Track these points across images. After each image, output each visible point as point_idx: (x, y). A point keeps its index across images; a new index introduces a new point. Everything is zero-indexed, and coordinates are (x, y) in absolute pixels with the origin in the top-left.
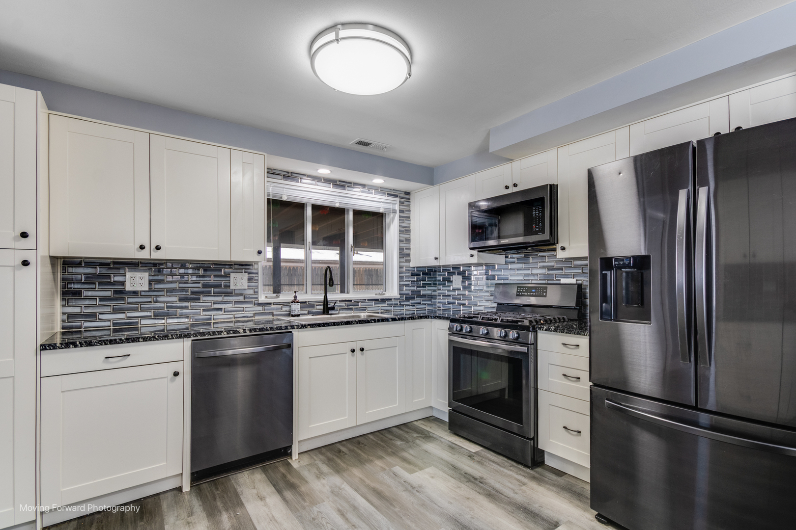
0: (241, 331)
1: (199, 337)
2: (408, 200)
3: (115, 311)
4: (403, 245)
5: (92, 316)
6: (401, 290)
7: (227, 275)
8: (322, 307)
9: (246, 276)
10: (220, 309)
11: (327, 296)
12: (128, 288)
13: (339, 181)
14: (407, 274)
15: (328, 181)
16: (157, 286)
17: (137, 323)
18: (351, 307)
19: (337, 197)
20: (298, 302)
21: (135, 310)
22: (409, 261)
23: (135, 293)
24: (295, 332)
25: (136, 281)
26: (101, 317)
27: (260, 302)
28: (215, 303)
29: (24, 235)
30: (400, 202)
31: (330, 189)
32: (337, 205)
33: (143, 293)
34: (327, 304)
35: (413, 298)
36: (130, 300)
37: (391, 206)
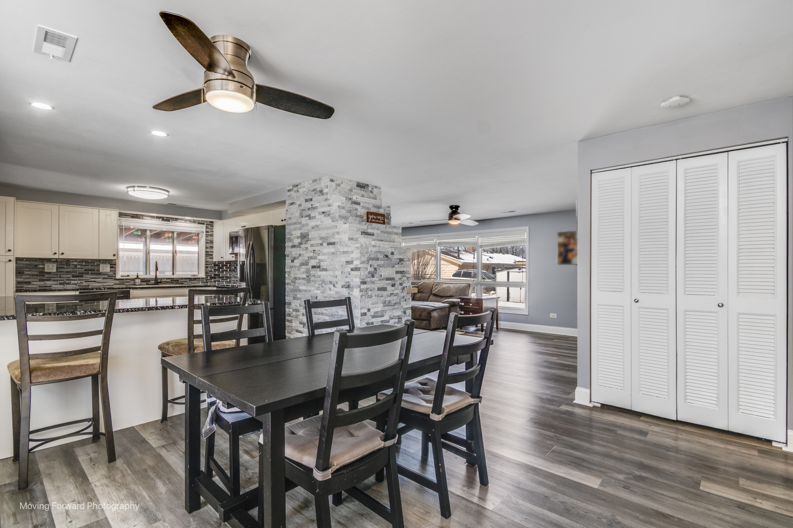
2: (212, 226)
4: (207, 250)
5: (29, 283)
6: (206, 273)
7: (99, 265)
8: (154, 281)
9: (109, 265)
10: (95, 281)
11: (157, 276)
12: (46, 270)
13: (166, 218)
14: (211, 266)
15: (158, 217)
16: (61, 270)
17: (50, 286)
19: (165, 226)
20: (139, 278)
21: (49, 280)
22: (212, 258)
23: (50, 273)
24: (132, 291)
25: (50, 268)
26: (33, 283)
28: (91, 278)
29: (10, 251)
30: (206, 227)
31: (160, 222)
33: (54, 273)
34: (157, 280)
35: (216, 278)
36: (47, 276)
37: (200, 230)
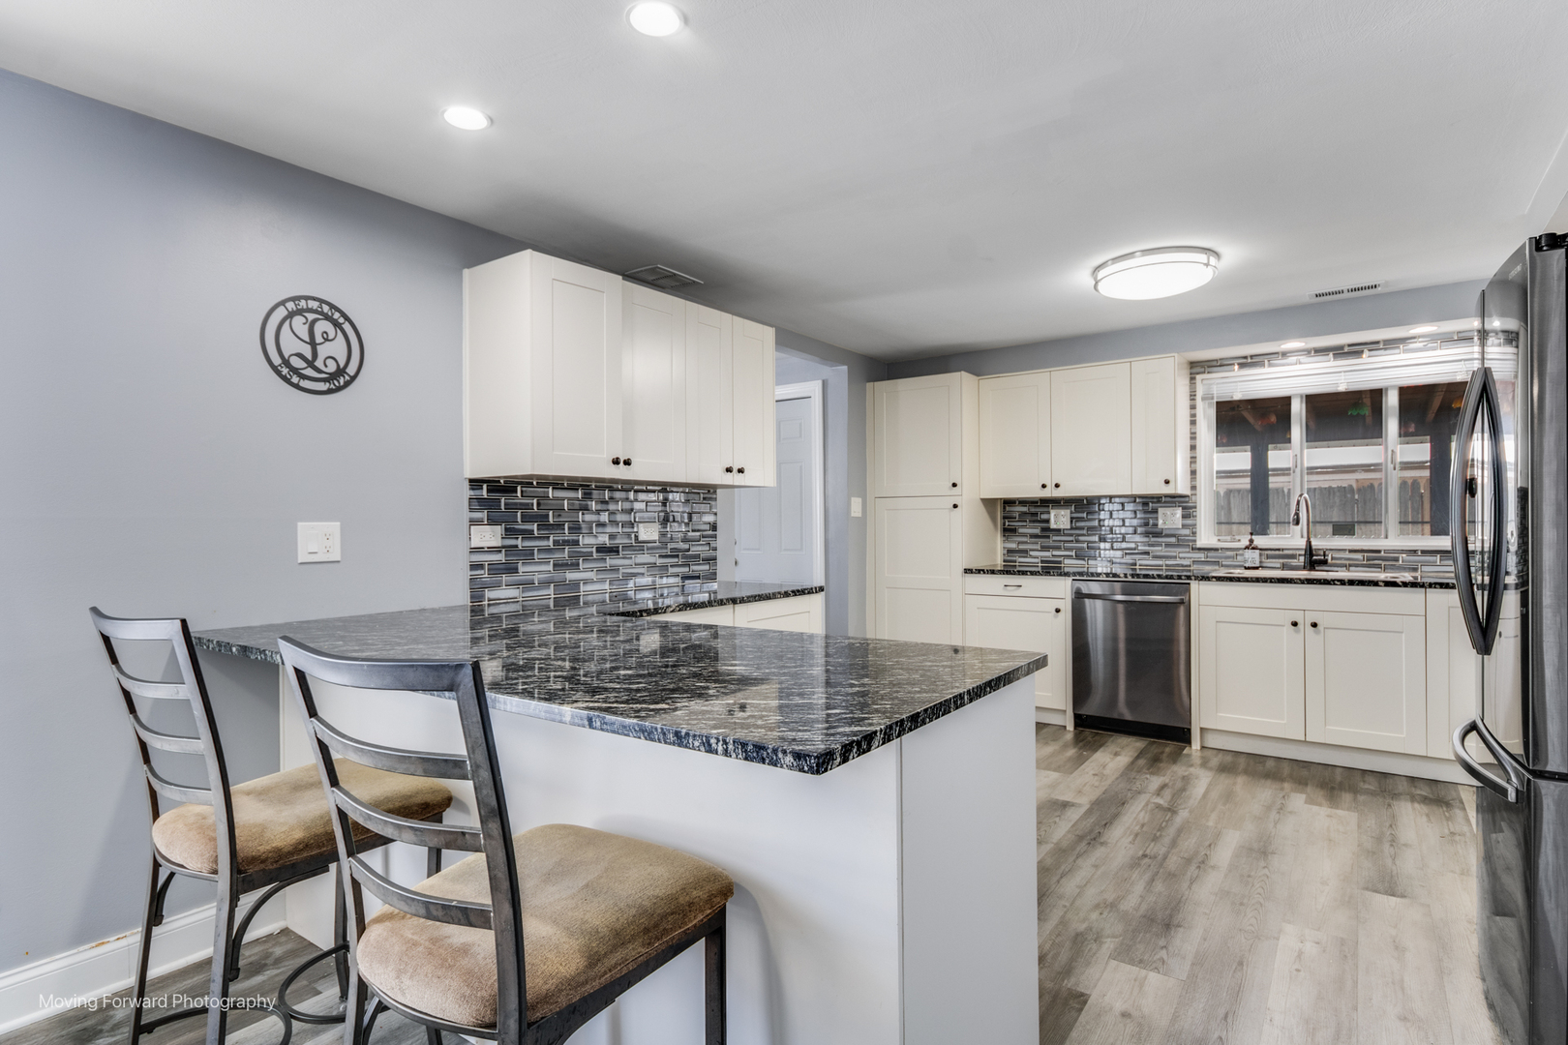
1: (1078, 578)
3: (1044, 548)
5: (1025, 553)
7: (1155, 511)
9: (1179, 512)
10: (1147, 553)
11: (1310, 542)
12: (1053, 526)
15: (1323, 351)
16: (1079, 524)
17: (1060, 562)
19: (1343, 374)
21: (1058, 548)
23: (1058, 531)
24: (1194, 585)
25: (1060, 519)
26: (1032, 553)
27: (1198, 546)
31: (1329, 363)
32: (1342, 388)
33: (1066, 532)
36: (1055, 538)
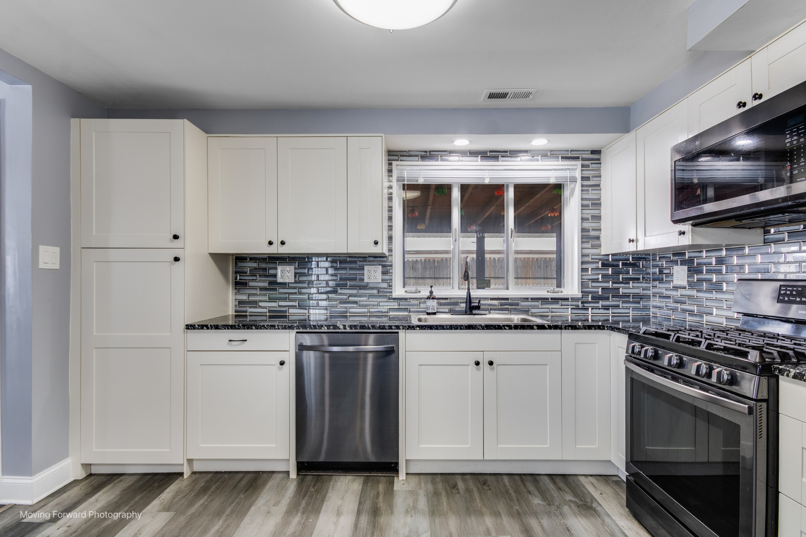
0: (341, 327)
1: (301, 330)
2: (598, 161)
3: (271, 300)
4: (587, 225)
5: (255, 304)
6: (583, 285)
7: (362, 268)
8: (463, 305)
9: (380, 269)
10: (356, 303)
11: (470, 293)
12: (279, 280)
13: (490, 152)
14: (594, 266)
15: (473, 153)
16: (301, 279)
17: (285, 312)
18: (506, 307)
19: (487, 171)
20: (433, 298)
21: (285, 299)
22: (600, 246)
23: (283, 285)
24: (402, 334)
25: (285, 274)
26: (261, 304)
27: (393, 297)
28: (351, 295)
29: (176, 237)
30: (583, 166)
31: (478, 162)
32: (487, 181)
33: (290, 285)
34: (470, 302)
35: (607, 299)
36: (281, 291)
37: (567, 174)
